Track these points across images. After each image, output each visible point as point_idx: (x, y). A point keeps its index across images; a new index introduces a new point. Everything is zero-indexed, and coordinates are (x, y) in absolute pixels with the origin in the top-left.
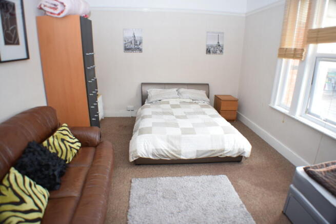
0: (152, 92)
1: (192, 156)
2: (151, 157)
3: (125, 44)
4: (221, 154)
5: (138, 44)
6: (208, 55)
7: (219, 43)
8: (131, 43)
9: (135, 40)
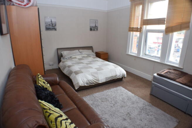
0: (65, 53)
1: (104, 81)
2: (86, 85)
3: (46, 26)
4: (115, 77)
5: (54, 25)
6: (91, 32)
7: (96, 25)
8: (50, 25)
9: (52, 23)
